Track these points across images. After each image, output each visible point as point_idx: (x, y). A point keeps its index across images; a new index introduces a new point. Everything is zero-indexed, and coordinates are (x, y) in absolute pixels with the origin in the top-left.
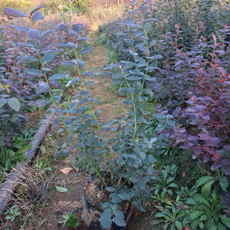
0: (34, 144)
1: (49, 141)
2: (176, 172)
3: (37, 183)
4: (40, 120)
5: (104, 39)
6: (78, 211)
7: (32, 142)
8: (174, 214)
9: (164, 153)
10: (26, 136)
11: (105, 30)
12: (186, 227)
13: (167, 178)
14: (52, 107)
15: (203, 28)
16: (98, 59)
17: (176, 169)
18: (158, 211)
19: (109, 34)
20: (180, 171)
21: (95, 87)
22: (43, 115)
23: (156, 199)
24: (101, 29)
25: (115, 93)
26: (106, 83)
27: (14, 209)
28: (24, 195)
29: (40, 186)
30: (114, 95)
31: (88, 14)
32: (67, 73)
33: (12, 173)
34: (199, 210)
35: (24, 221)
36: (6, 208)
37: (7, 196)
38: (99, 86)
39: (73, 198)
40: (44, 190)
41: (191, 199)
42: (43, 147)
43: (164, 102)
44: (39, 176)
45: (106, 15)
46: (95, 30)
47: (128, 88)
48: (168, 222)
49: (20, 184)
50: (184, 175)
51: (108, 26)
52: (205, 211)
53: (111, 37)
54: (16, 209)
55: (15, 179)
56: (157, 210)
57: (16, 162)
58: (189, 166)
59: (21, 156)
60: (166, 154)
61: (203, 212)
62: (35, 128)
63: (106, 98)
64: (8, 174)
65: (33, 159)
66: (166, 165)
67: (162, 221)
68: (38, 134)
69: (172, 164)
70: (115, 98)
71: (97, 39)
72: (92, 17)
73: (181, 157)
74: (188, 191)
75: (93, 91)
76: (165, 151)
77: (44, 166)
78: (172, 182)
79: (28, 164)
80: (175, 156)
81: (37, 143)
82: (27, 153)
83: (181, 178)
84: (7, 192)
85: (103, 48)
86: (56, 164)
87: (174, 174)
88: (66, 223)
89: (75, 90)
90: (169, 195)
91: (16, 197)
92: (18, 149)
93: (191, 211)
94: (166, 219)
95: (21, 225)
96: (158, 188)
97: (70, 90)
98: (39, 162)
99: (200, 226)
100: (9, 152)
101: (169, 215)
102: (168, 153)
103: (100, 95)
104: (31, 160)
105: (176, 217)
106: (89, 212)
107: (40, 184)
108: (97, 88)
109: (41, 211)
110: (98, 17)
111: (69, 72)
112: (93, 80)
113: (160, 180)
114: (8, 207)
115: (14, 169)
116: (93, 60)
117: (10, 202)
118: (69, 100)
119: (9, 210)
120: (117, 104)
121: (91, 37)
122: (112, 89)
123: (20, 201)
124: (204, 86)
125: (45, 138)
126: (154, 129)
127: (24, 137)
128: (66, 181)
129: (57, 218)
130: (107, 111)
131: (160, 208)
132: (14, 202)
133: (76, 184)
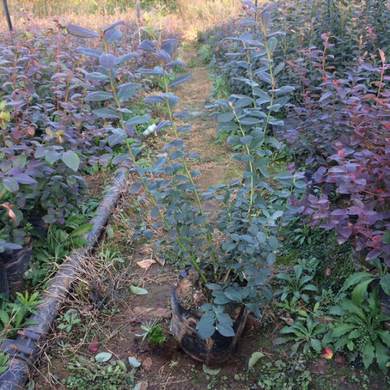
0: (97, 222)
1: (119, 220)
2: (317, 268)
3: (103, 280)
4: (105, 187)
5: (207, 54)
6: (164, 321)
7: (94, 220)
8: (309, 329)
9: (298, 239)
10: (84, 211)
11: (209, 39)
12: (326, 347)
13: (301, 277)
14: (123, 166)
15: (372, 38)
16: (196, 89)
17: (317, 264)
18: (286, 324)
19: (215, 47)
20: (322, 267)
21: (191, 135)
22: (108, 179)
23: (282, 308)
24: (203, 36)
25: (223, 145)
26: (208, 129)
27: (70, 314)
28: (84, 297)
29: (108, 284)
30: (222, 149)
31: (180, 11)
32: (146, 112)
33: (65, 263)
34: (349, 323)
35: (85, 333)
36: (59, 313)
37: (60, 296)
38: (197, 133)
39: (157, 303)
40: (113, 290)
41: (337, 307)
42: (110, 227)
43: (301, 160)
44: (105, 270)
45: (211, 13)
46: (191, 38)
47: (243, 136)
48: (299, 341)
49: (78, 280)
50: (328, 272)
51: (214, 32)
52: (357, 324)
53: (219, 51)
54: (73, 315)
55: (71, 272)
56: (284, 323)
57: (71, 248)
58: (337, 260)
59: (77, 239)
60: (302, 241)
61: (354, 327)
62: (97, 199)
63: (209, 154)
64: (60, 265)
65: (96, 245)
66: (301, 258)
67: (291, 338)
68: (101, 207)
69: (311, 256)
70: (224, 154)
71: (195, 55)
72: (186, 16)
73: (325, 246)
74: (333, 295)
75: (188, 141)
76: (301, 237)
77: (112, 256)
78: (309, 282)
79: (89, 251)
80: (316, 244)
81: (101, 221)
82: (87, 235)
83: (323, 278)
84: (60, 290)
85: (205, 69)
86: (130, 254)
87: (313, 271)
88: (147, 336)
89: (159, 141)
90: (304, 302)
91: (72, 299)
92: (73, 229)
93: (336, 324)
94: (296, 336)
95: (80, 337)
96: (287, 291)
97: (150, 140)
98: (105, 250)
99: (348, 346)
100: (60, 234)
101: (302, 330)
102: (306, 240)
103: (198, 148)
104: (93, 246)
105: (312, 334)
106: (182, 321)
107: (107, 281)
108: (194, 137)
109: (110, 318)
110: (197, 16)
111: (149, 111)
112: (187, 124)
113: (290, 280)
114: (61, 312)
115: (68, 258)
116: (188, 90)
117: (63, 305)
118: (149, 156)
119: (63, 316)
120: (227, 164)
121: (185, 50)
122: (218, 138)
123: (78, 304)
124: (364, 134)
125: (112, 214)
126: (284, 202)
127: (81, 212)
128: (145, 279)
129: (133, 331)
130: (209, 174)
131: (288, 320)
132: (71, 305)
133: (161, 284)
